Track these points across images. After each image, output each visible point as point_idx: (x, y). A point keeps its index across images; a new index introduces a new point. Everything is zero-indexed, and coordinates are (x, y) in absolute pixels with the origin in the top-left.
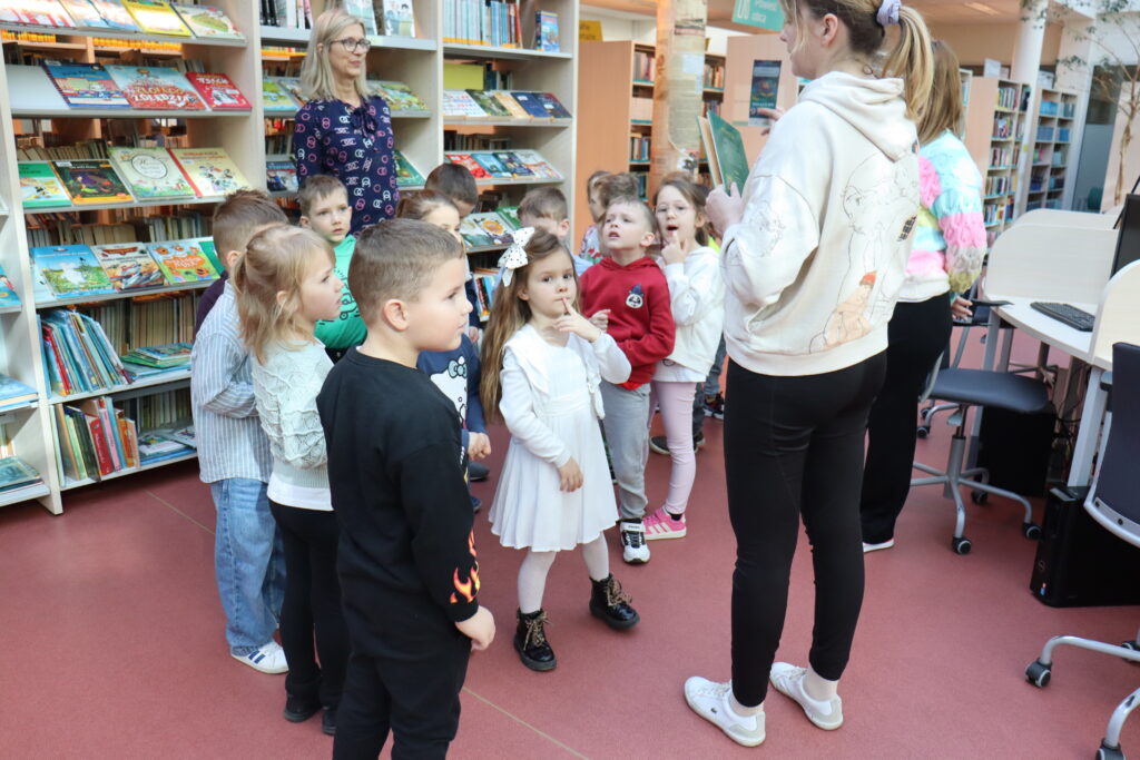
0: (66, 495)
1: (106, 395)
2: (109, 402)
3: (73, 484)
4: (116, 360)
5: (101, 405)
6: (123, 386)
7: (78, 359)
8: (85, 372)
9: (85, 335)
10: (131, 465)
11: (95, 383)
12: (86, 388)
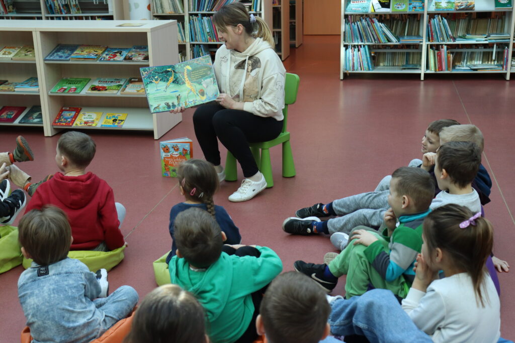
0: (426, 75)
1: (445, 45)
2: (445, 47)
3: (428, 72)
4: (450, 33)
5: (442, 48)
6: (452, 42)
7: (437, 31)
8: (439, 35)
9: (441, 23)
10: (449, 70)
11: (442, 39)
12: (438, 41)
